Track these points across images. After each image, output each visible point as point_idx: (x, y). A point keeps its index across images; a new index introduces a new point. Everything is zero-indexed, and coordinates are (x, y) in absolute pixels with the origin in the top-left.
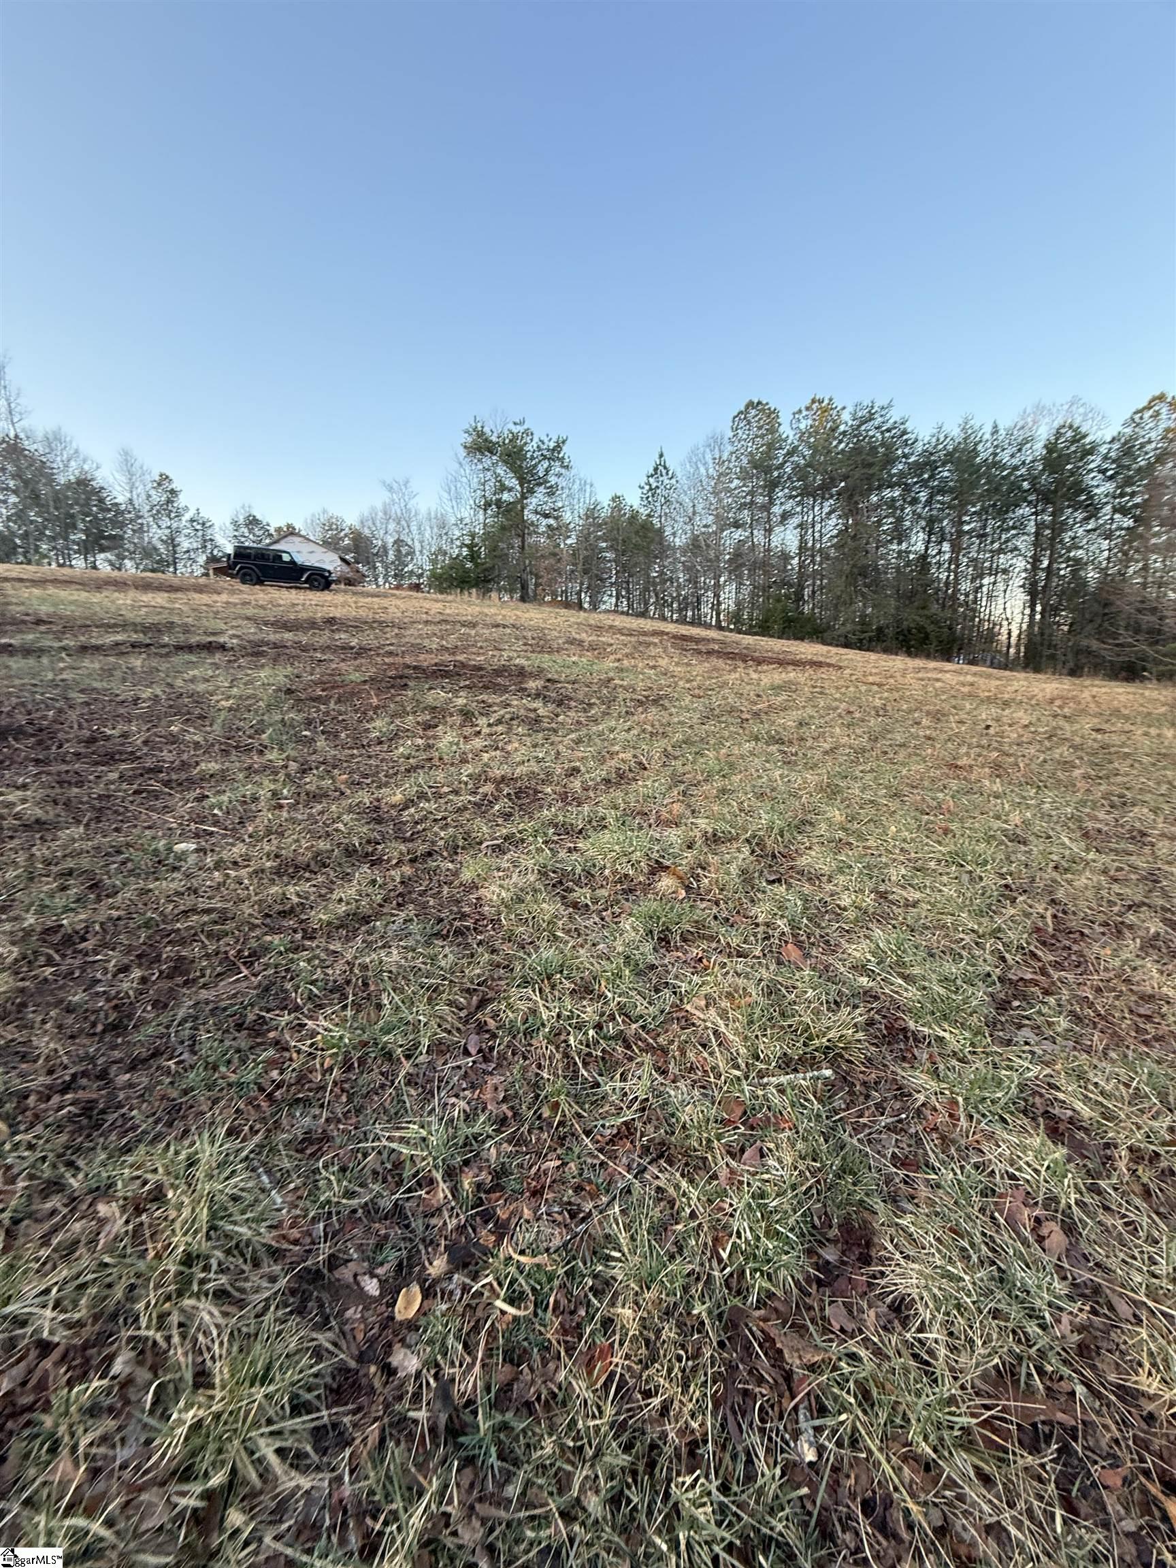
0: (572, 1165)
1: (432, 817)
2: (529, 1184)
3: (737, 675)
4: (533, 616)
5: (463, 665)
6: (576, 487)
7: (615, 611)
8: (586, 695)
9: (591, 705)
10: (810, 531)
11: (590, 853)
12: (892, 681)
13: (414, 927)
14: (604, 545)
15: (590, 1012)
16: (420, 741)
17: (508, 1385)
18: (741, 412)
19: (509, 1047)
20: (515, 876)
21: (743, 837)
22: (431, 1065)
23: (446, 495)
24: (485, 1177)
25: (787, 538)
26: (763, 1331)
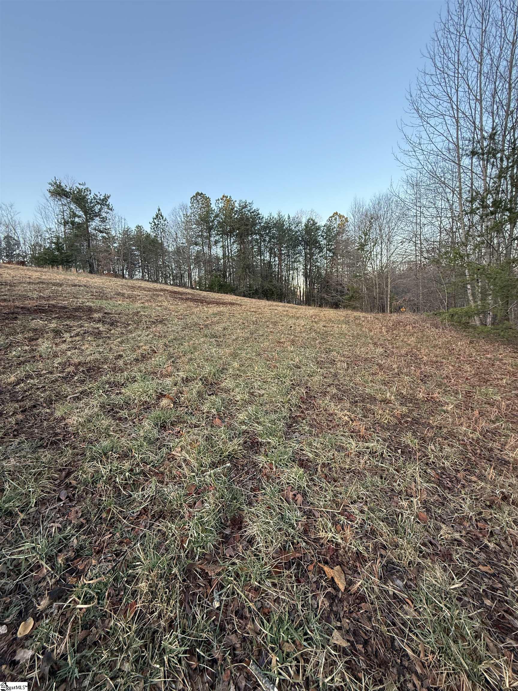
0: (118, 534)
1: (35, 387)
2: (95, 549)
3: (198, 309)
4: (96, 281)
5: (54, 306)
6: (117, 219)
7: (142, 280)
8: (126, 320)
9: (128, 325)
10: (227, 249)
11: (128, 394)
12: (260, 310)
13: (25, 445)
14: (134, 248)
15: (127, 465)
16: (27, 348)
17: (84, 639)
18: (194, 196)
19: (84, 491)
20: (86, 411)
21: (199, 378)
22: (38, 512)
23: (39, 215)
24: (71, 554)
25: (217, 251)
26: (201, 569)
